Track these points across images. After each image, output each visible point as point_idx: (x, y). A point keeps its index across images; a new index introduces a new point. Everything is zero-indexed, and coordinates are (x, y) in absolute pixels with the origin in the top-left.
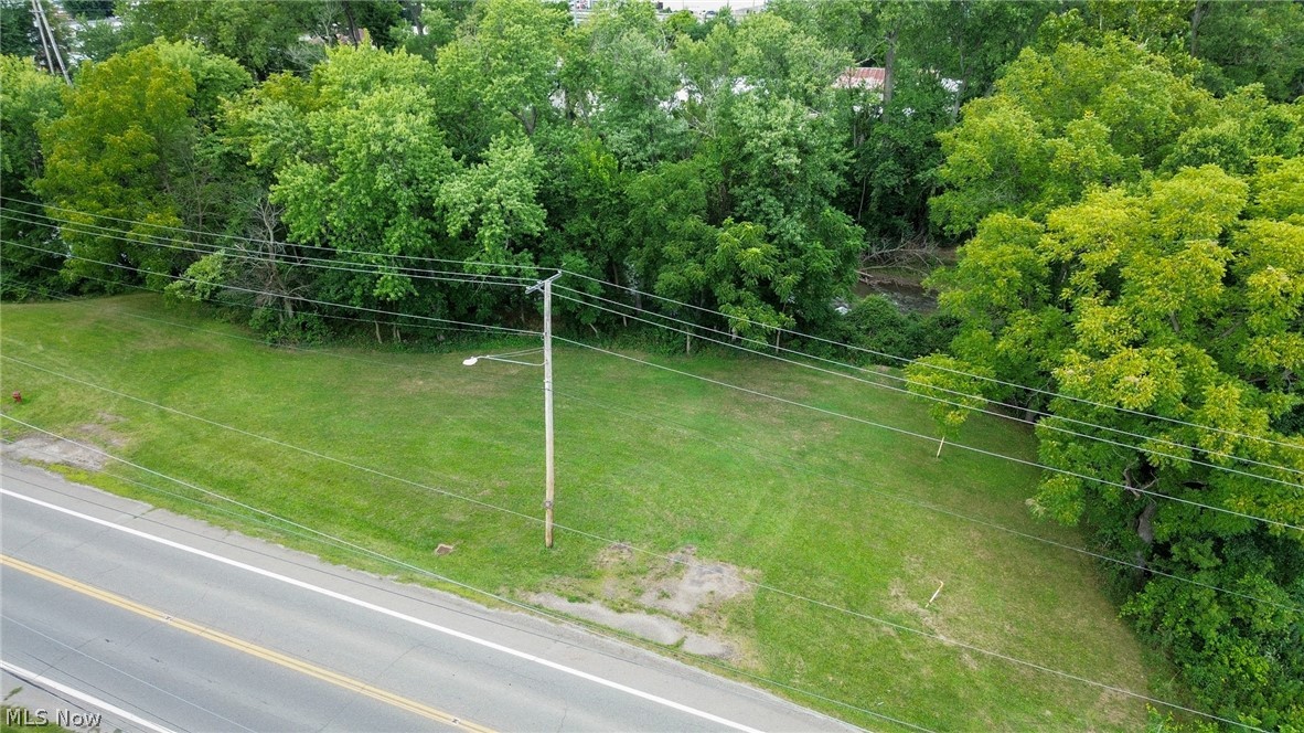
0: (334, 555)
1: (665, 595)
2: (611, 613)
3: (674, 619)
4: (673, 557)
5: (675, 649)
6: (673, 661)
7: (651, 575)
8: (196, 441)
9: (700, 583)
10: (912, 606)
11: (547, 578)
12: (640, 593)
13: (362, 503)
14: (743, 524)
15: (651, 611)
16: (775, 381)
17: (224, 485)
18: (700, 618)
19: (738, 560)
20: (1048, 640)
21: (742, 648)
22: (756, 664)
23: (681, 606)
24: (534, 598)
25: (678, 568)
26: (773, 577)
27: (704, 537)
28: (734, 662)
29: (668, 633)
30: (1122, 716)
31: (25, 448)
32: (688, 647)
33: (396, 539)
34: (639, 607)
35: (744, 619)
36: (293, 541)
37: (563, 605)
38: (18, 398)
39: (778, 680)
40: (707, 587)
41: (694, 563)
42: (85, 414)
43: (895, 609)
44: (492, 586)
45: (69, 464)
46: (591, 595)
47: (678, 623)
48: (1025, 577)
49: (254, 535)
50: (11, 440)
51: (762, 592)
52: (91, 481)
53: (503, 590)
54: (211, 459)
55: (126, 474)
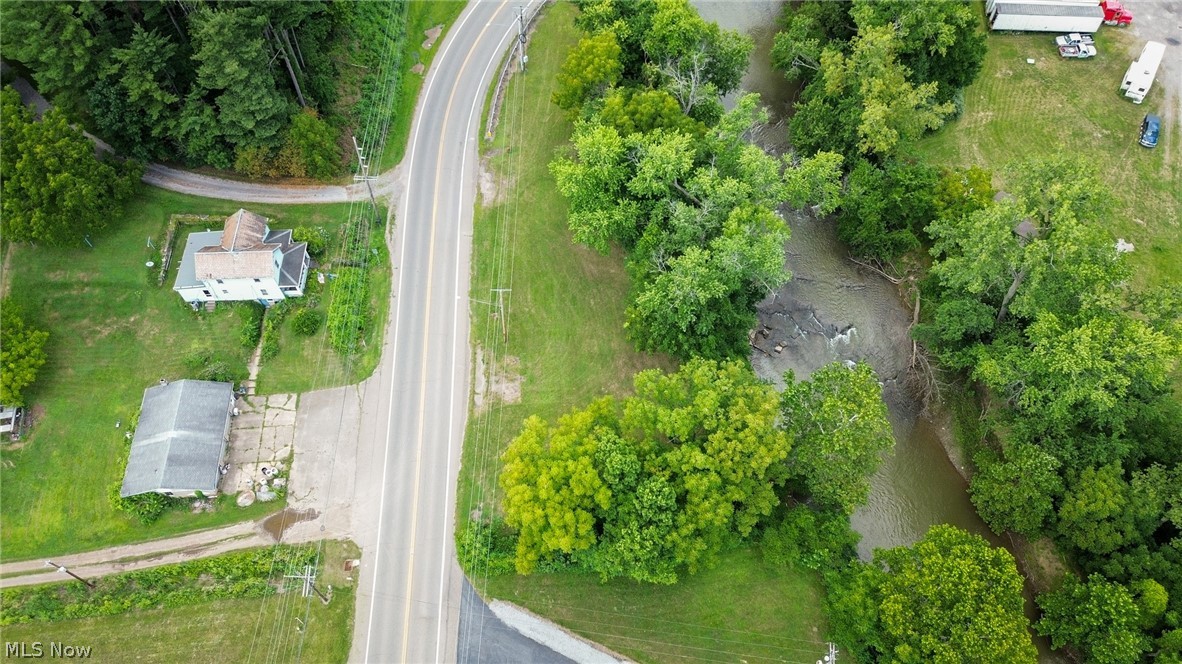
0: (474, 293)
1: (497, 382)
2: (482, 372)
3: (487, 388)
4: (519, 376)
5: (474, 393)
6: (468, 395)
7: (505, 374)
8: (512, 215)
9: (507, 388)
11: (490, 349)
12: (496, 375)
13: (504, 281)
14: (543, 389)
15: (488, 382)
17: (494, 242)
18: (491, 394)
19: (524, 394)
21: (482, 409)
22: (477, 415)
23: (494, 388)
24: (479, 351)
25: (512, 380)
26: (520, 406)
27: (532, 381)
28: (475, 410)
29: (481, 388)
31: (487, 176)
32: (476, 397)
34: (488, 378)
35: (497, 407)
36: (474, 278)
37: (479, 358)
38: (510, 149)
39: (472, 422)
40: (507, 392)
41: (517, 383)
42: (508, 174)
44: (479, 338)
45: (482, 197)
46: (488, 363)
47: (486, 390)
49: (472, 268)
50: (486, 171)
51: (511, 406)
52: (476, 210)
53: (479, 342)
54: (504, 226)
55: (485, 214)
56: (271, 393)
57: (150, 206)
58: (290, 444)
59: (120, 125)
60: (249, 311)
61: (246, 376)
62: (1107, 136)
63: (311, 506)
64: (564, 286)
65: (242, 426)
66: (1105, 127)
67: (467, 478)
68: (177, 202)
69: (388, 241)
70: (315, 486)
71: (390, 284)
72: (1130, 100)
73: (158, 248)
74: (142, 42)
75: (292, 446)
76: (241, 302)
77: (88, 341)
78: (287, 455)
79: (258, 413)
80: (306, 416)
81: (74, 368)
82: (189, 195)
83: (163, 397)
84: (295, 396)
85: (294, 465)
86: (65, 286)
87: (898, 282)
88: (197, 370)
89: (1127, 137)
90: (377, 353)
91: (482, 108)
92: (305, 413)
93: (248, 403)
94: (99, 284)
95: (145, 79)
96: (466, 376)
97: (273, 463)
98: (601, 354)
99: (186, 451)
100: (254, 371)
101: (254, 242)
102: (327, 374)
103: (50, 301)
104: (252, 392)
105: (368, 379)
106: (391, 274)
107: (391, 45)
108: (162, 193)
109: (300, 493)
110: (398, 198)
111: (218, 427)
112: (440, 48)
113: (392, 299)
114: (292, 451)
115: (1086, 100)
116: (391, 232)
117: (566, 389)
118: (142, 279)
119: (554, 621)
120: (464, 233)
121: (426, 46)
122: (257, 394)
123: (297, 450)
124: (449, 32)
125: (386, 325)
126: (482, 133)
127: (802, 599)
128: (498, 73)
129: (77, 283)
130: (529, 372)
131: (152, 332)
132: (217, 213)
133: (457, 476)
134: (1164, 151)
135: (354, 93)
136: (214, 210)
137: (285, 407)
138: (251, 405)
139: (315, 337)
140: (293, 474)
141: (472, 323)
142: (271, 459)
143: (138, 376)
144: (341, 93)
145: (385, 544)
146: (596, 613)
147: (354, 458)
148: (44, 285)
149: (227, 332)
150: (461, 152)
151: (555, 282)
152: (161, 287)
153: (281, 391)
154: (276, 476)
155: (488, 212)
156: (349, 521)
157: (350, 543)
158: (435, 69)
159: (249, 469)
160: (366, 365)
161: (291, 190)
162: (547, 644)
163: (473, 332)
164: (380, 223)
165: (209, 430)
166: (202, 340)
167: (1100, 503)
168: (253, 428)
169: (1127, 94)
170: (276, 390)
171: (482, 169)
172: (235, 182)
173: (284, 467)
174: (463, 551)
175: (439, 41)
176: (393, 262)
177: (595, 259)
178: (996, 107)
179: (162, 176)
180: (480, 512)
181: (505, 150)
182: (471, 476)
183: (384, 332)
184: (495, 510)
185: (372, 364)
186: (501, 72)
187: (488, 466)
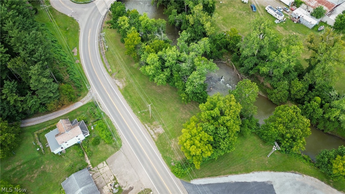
0: (134, 111)
1: (155, 130)
2: (150, 129)
5: (152, 135)
6: (151, 137)
7: (156, 127)
8: (130, 87)
10: (173, 142)
11: (148, 123)
12: (154, 128)
13: (140, 105)
15: (153, 131)
16: (191, 105)
17: (130, 96)
18: (156, 133)
19: (164, 129)
21: (156, 138)
22: (156, 140)
24: (145, 125)
25: (159, 127)
26: (165, 132)
27: (164, 125)
29: (152, 133)
30: (178, 159)
31: (117, 81)
32: (153, 136)
33: (140, 111)
34: (152, 130)
35: (160, 136)
36: (132, 108)
37: (147, 126)
39: (156, 143)
40: (159, 131)
42: (122, 78)
43: (171, 141)
45: (119, 87)
46: (150, 126)
47: (154, 133)
49: (129, 105)
50: (116, 80)
51: (163, 134)
52: (120, 91)
53: (144, 122)
54: (130, 91)
55: (123, 91)
56: (97, 165)
57: (25, 134)
58: (112, 175)
59: (10, 113)
60: (77, 147)
61: (87, 164)
62: (246, 13)
63: (129, 186)
64: (156, 98)
65: (95, 178)
66: (244, 11)
67: (164, 157)
68: (33, 129)
69: (102, 110)
70: (127, 181)
71: (110, 120)
72: (245, 3)
73: (36, 144)
74: (8, 85)
75: (113, 175)
76: (72, 146)
77: (32, 181)
78: (113, 178)
79: (97, 172)
80: (111, 165)
81: (32, 191)
82: (36, 125)
83: (69, 182)
84: (104, 162)
85: (117, 179)
86: (14, 169)
87: (225, 62)
88: (72, 171)
89: (250, 11)
90: (119, 139)
91: (103, 64)
92: (110, 165)
93: (93, 171)
94: (25, 163)
95: (13, 96)
96: (147, 132)
97: (111, 182)
98: (176, 110)
99: (87, 192)
100: (88, 162)
101: (70, 127)
102: (110, 151)
103: (12, 176)
104: (91, 167)
105: (122, 147)
106: (109, 118)
107: (66, 58)
108: (27, 128)
109: (124, 185)
110: (97, 97)
111: (91, 181)
112: (80, 54)
113: (114, 124)
114: (114, 176)
115: (237, 6)
116: (101, 107)
117: (173, 123)
118: (37, 155)
119: (207, 177)
120: (121, 98)
121: (76, 54)
122: (93, 167)
123: (115, 175)
124: (79, 49)
125: (117, 131)
126: (107, 71)
127: (254, 140)
128: (101, 54)
129: (17, 166)
130: (161, 123)
131: (51, 168)
132: (48, 126)
133: (162, 157)
134: (258, 11)
135: (66, 75)
136: (46, 125)
137: (104, 166)
138: (94, 171)
139: (100, 144)
140: (119, 181)
141: (139, 119)
142: (110, 181)
143: (54, 182)
144: (63, 77)
145: (156, 184)
146: (215, 169)
147: (132, 168)
148: (7, 173)
149: (74, 156)
150: (105, 78)
151: (153, 98)
152: (44, 154)
153: (100, 163)
154: (115, 185)
155: (123, 90)
156: (142, 184)
157: (146, 189)
158: (82, 60)
159: (105, 187)
160: (118, 144)
161: (65, 109)
162: (209, 183)
163: (141, 121)
164: (96, 106)
165: (89, 183)
166: (67, 162)
167: (299, 87)
168: (99, 177)
169: (244, 2)
170: (98, 164)
171: (114, 80)
172: (47, 115)
173: (115, 181)
174: (176, 174)
175: (78, 52)
176: (107, 114)
177: (159, 88)
178: (221, 15)
179: (24, 123)
180: (173, 163)
181: (117, 72)
182: (165, 155)
183: (118, 133)
184: (176, 160)
185: (120, 143)
186: (101, 53)
187: (167, 151)
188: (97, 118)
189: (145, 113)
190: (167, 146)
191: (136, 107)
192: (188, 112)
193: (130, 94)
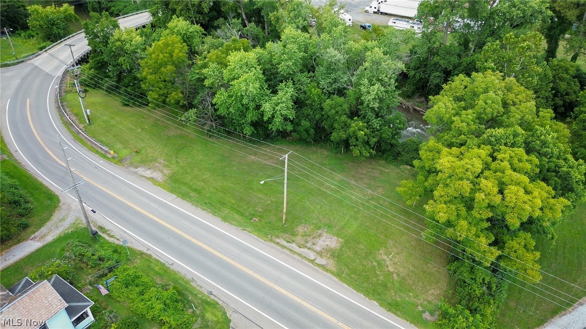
0: (225, 219)
1: (314, 244)
2: (298, 248)
3: (315, 252)
4: (319, 232)
5: (312, 261)
6: (312, 265)
7: (311, 237)
8: (187, 173)
9: (325, 242)
10: (385, 257)
11: (282, 234)
12: (307, 242)
13: (233, 201)
14: (342, 223)
15: (309, 249)
16: (368, 168)
17: (195, 190)
18: (322, 253)
19: (338, 235)
20: (421, 273)
21: (331, 264)
22: (334, 269)
23: (318, 248)
24: (277, 240)
25: (320, 235)
26: (346, 242)
27: (330, 226)
28: (328, 268)
29: (312, 256)
30: (433, 298)
31: (141, 170)
32: (316, 261)
33: (242, 215)
34: (306, 247)
35: (335, 255)
36: (214, 213)
37: (285, 243)
38: (136, 152)
39: (338, 275)
40: (327, 243)
41: (325, 234)
42: (155, 160)
43: (379, 257)
44: (266, 235)
45: (153, 179)
46: (293, 241)
47: (315, 253)
48: (424, 252)
49: (204, 210)
50: (136, 168)
51: (343, 246)
52: (160, 185)
53: (269, 236)
54: (191, 181)
55: (169, 184)
67: (389, 304)
69: (117, 242)
71: (158, 261)
91: (86, 148)
96: (293, 258)
105: (231, 325)
106: (150, 256)
113: (173, 267)
116: (112, 236)
117: (352, 213)
120: (171, 199)
125: (193, 284)
126: (104, 156)
130: (321, 224)
133: (383, 310)
141: (250, 232)
150: (103, 170)
155: (168, 182)
158: (17, 151)
160: (215, 319)
163: (258, 235)
171: (132, 169)
180: (427, 313)
181: (134, 154)
182: (389, 300)
183: (198, 288)
184: (430, 302)
185: (219, 314)
186: (73, 130)
187: (386, 286)
188: (108, 264)
189: (260, 216)
190: (377, 276)
191: (227, 211)
192: (373, 183)
193: (194, 187)
